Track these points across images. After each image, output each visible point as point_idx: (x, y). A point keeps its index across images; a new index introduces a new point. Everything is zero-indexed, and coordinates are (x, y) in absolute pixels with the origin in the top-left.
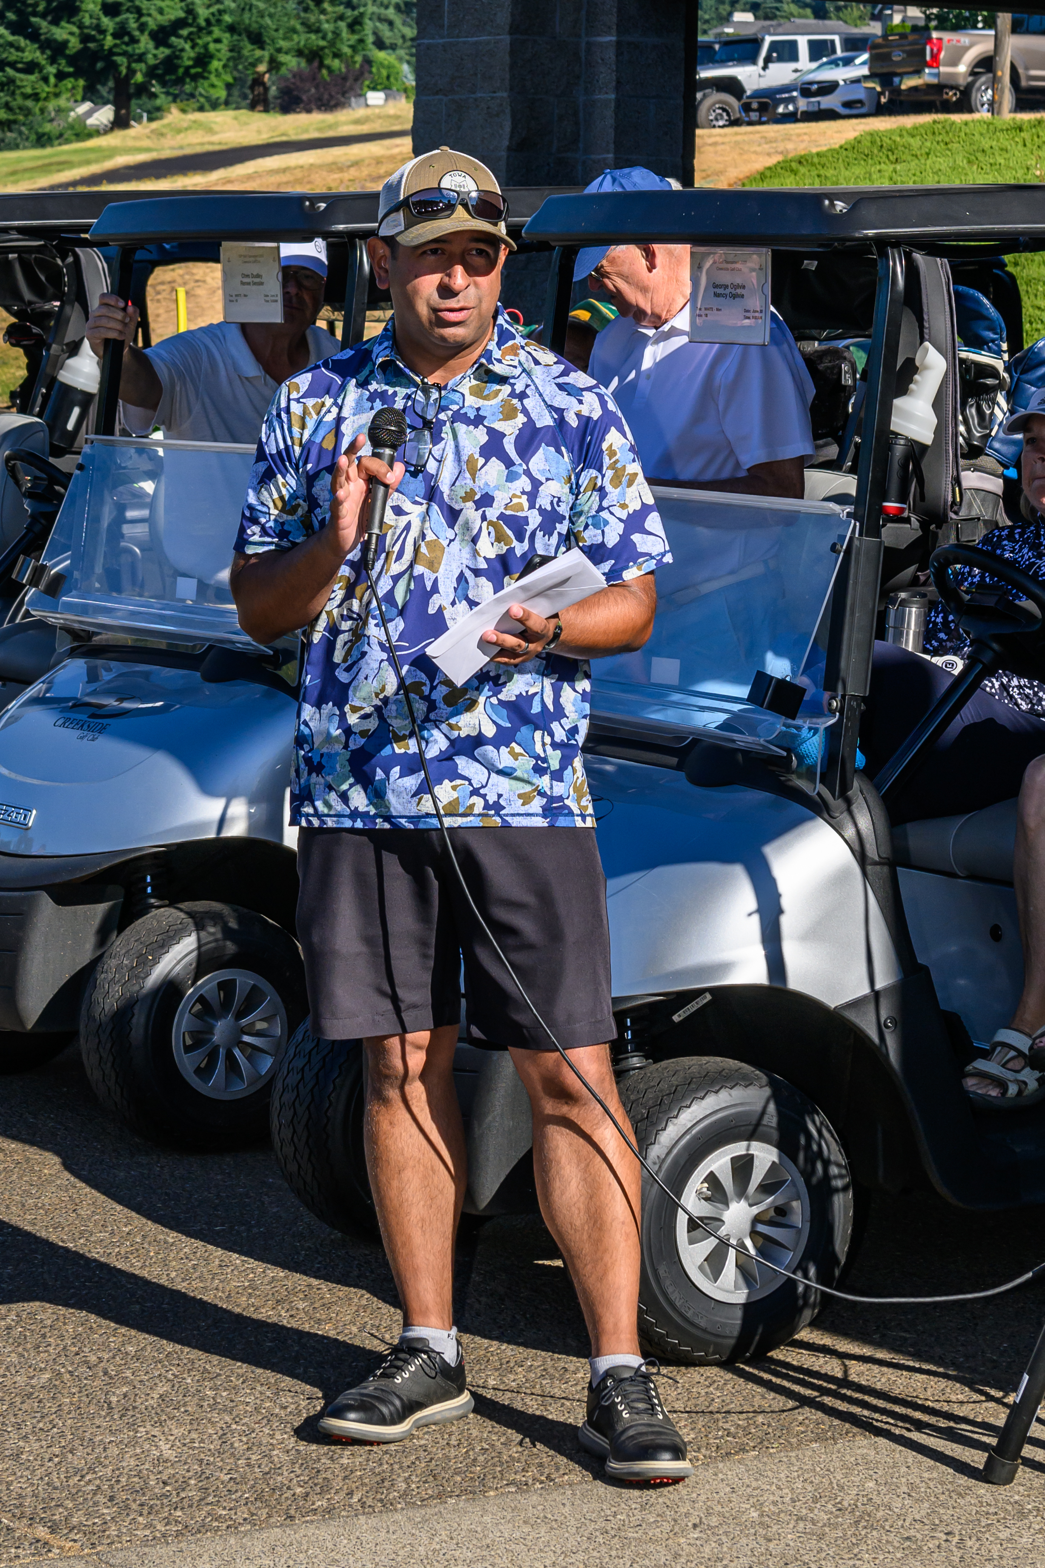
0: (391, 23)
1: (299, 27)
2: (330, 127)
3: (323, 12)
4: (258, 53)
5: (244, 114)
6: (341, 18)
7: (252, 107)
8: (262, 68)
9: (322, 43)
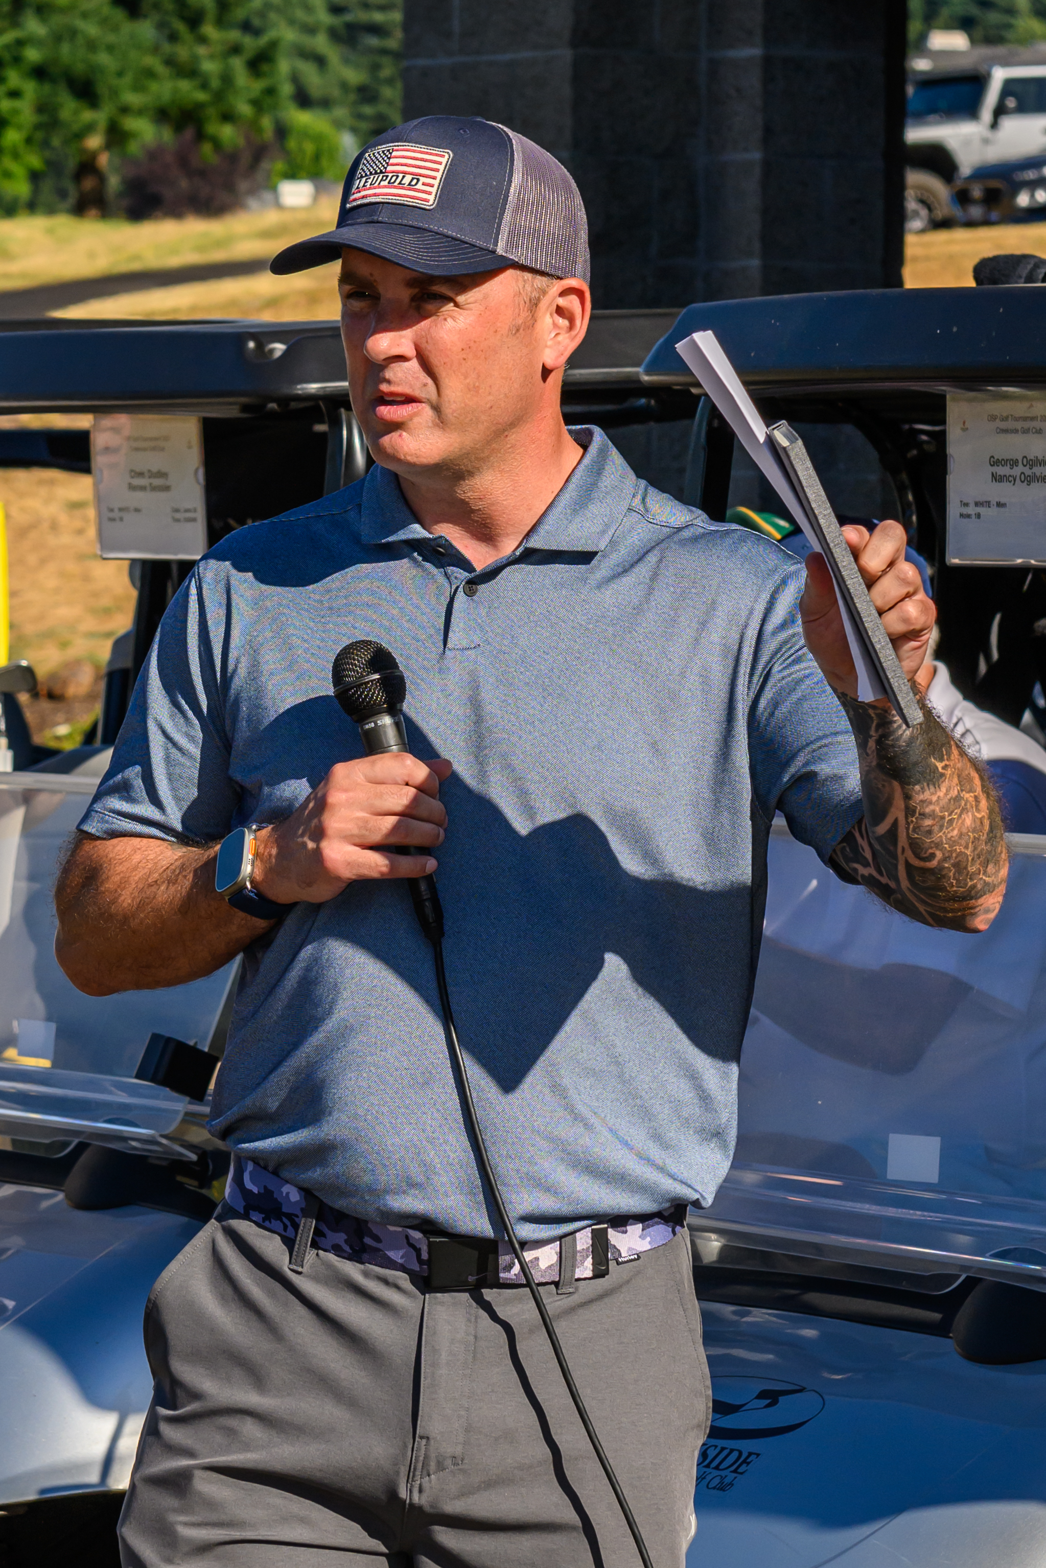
0: (320, 61)
1: (160, 69)
2: (220, 243)
3: (203, 40)
4: (88, 115)
5: (63, 223)
6: (236, 50)
7: (80, 209)
8: (94, 142)
9: (201, 96)
